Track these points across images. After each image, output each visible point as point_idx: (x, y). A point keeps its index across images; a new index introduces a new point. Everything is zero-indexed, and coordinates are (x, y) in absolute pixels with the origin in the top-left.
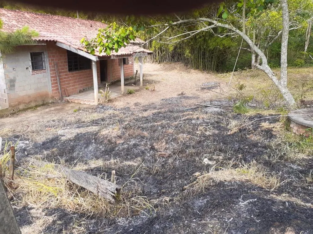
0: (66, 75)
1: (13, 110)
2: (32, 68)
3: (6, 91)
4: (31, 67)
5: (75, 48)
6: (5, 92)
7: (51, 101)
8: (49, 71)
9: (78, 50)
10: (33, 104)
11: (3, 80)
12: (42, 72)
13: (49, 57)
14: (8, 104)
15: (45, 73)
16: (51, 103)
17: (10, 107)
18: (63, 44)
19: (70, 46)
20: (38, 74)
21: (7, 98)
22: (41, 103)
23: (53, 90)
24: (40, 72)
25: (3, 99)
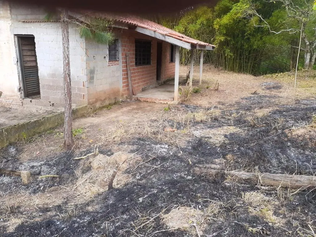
0: (134, 69)
1: (91, 109)
2: (108, 58)
3: (86, 84)
4: (108, 56)
5: (162, 34)
6: (84, 86)
7: (121, 100)
8: (121, 63)
9: (166, 37)
10: (107, 102)
11: (82, 70)
12: (116, 63)
13: (122, 46)
14: (87, 100)
15: (118, 64)
16: (121, 102)
17: (88, 104)
18: (145, 30)
19: (155, 31)
20: (113, 65)
21: (87, 93)
22: (113, 102)
23: (123, 87)
24: (115, 63)
25: (80, 94)
